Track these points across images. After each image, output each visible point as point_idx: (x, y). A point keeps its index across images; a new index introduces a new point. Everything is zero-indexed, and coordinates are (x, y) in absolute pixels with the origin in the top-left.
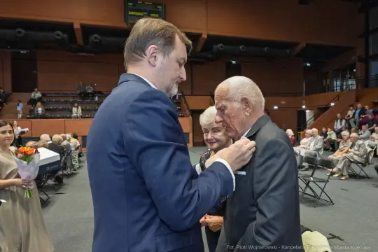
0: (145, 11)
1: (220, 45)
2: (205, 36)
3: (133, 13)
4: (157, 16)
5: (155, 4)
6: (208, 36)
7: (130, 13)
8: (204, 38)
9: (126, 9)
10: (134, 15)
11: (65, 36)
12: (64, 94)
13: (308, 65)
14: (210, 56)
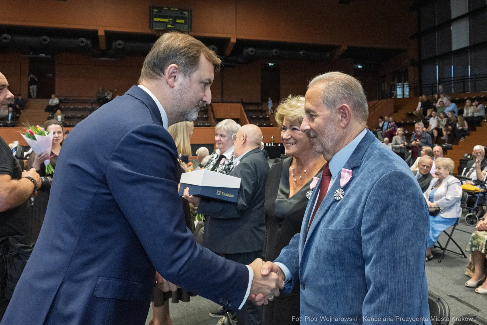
0: (171, 17)
1: (251, 49)
2: (233, 40)
3: (158, 19)
4: (183, 21)
5: (181, 10)
6: (238, 40)
7: (155, 19)
8: (233, 43)
9: (151, 16)
10: (159, 22)
11: (89, 42)
12: (82, 100)
14: (240, 60)
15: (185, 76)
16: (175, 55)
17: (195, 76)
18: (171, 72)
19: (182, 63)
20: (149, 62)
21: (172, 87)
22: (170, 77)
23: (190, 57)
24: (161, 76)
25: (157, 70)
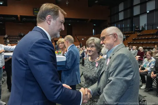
7: (35, 12)
13: (95, 25)
15: (54, 20)
16: (49, 12)
17: (58, 19)
18: (48, 18)
19: (52, 14)
20: (39, 15)
21: (49, 24)
22: (48, 20)
23: (55, 12)
24: (45, 20)
25: (43, 18)
